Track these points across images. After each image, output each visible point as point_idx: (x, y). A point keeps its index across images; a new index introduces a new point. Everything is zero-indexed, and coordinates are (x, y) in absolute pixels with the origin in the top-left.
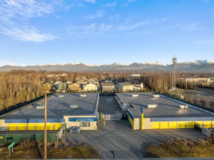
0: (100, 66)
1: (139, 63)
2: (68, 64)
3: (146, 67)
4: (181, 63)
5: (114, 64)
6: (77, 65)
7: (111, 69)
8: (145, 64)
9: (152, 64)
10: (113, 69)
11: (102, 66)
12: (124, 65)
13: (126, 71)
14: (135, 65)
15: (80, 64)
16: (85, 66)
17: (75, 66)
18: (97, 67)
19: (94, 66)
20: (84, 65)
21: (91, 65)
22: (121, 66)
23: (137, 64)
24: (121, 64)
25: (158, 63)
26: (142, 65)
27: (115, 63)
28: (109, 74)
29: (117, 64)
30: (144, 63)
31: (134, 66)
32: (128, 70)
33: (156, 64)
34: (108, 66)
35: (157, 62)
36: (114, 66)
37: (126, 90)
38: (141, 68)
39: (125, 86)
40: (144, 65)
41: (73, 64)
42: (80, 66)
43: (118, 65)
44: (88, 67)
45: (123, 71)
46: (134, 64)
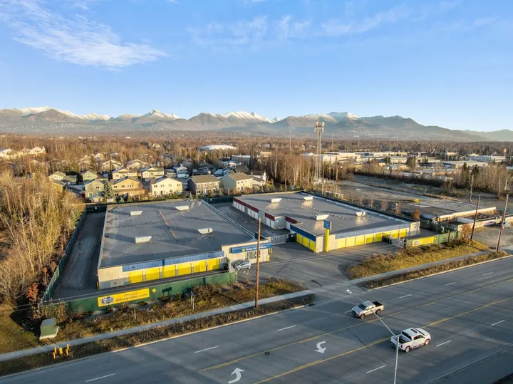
0: (112, 119)
1: (213, 114)
2: (5, 110)
3: (230, 125)
4: (302, 118)
5: (150, 114)
6: (40, 116)
7: (143, 129)
8: (227, 116)
9: (243, 117)
10: (150, 129)
11: (119, 119)
12: (176, 117)
13: (185, 133)
14: (204, 118)
15: (47, 111)
16: (66, 119)
17: (33, 119)
18: (103, 120)
19: (94, 118)
20: (62, 114)
21: (86, 116)
22: (170, 122)
23: (209, 116)
24: (168, 115)
25: (257, 116)
26: (220, 119)
27: (154, 111)
28: (150, 144)
29: (159, 115)
31: (202, 122)
32: (190, 132)
33: (252, 116)
34: (135, 119)
35: (253, 114)
36: (152, 120)
37: (242, 188)
38: (220, 126)
39: (240, 181)
40: (225, 118)
41: (25, 110)
42: (47, 119)
43: (162, 117)
44: (77, 121)
45: (177, 132)
46: (202, 115)
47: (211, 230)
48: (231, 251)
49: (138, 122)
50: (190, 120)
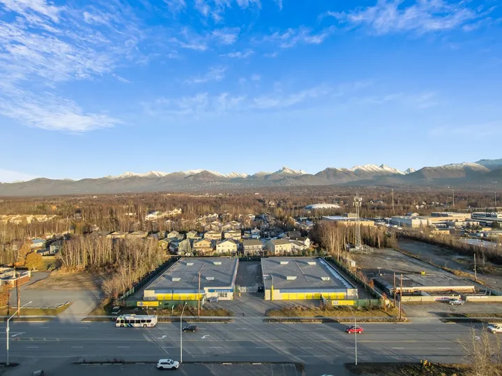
0: (249, 177)
1: (339, 168)
2: (175, 173)
3: (356, 179)
4: (440, 167)
5: (280, 171)
6: (197, 176)
7: (273, 185)
8: (354, 170)
9: (370, 170)
10: (279, 184)
11: (254, 177)
12: (304, 172)
13: (308, 187)
14: (330, 172)
15: (202, 173)
16: (214, 177)
17: (191, 178)
18: (243, 178)
19: (235, 176)
20: (211, 174)
21: (229, 175)
22: (298, 177)
23: (335, 171)
24: (297, 171)
25: (387, 169)
26: (346, 173)
27: (284, 168)
29: (288, 172)
30: (351, 168)
31: (328, 177)
32: (314, 187)
33: (380, 169)
34: (267, 176)
35: (382, 166)
36: (282, 177)
38: (345, 180)
40: (352, 172)
41: (187, 172)
42: (201, 179)
43: (291, 173)
44: (222, 179)
45: (300, 188)
46: (328, 170)
47: (213, 278)
48: (210, 291)
49: (269, 179)
50: (317, 175)
